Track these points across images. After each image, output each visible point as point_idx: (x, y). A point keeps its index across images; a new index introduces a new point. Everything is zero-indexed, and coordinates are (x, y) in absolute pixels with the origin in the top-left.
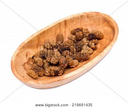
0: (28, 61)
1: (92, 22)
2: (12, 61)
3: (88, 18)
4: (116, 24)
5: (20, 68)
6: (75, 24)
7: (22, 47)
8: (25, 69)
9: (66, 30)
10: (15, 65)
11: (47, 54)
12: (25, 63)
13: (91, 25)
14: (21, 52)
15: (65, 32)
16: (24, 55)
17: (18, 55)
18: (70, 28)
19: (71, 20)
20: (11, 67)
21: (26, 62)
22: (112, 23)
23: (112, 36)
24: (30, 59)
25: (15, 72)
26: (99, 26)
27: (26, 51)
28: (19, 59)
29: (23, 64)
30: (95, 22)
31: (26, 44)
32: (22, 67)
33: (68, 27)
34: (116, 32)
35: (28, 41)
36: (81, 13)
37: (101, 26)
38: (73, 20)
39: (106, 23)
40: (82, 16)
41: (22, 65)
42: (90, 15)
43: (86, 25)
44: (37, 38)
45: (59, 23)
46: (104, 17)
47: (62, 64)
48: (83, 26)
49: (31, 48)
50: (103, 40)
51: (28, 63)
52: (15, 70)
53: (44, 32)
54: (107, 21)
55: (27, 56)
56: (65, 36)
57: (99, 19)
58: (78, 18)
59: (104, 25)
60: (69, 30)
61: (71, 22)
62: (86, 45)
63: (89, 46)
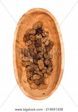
0: (29, 83)
1: (27, 23)
2: (28, 96)
3: (23, 24)
4: (42, 9)
5: (34, 93)
6: (21, 35)
7: (20, 83)
8: (35, 89)
9: (21, 43)
10: (32, 96)
11: (33, 68)
12: (30, 87)
13: (28, 24)
14: (23, 85)
15: (22, 45)
16: (25, 84)
17: (24, 89)
18: (21, 40)
19: (17, 37)
20: (32, 99)
21: (29, 85)
22: (40, 11)
23: (48, 17)
24: (28, 81)
25: (38, 98)
26: (32, 19)
27: (23, 81)
28: (27, 89)
29: (30, 88)
30: (28, 21)
31: (19, 79)
32: (33, 90)
33: (20, 41)
34: (49, 14)
35: (18, 76)
36: (17, 26)
37: (34, 19)
38: (18, 35)
39: (35, 15)
40: (19, 27)
41: (32, 89)
42: (22, 22)
43: (26, 28)
44: (18, 68)
45: (16, 46)
46: (31, 13)
47: (49, 63)
48: (25, 30)
49: (21, 76)
50: (45, 24)
51: (30, 84)
52: (36, 98)
53: (16, 61)
54: (35, 13)
55: (25, 82)
56: (24, 47)
57: (29, 17)
58: (19, 30)
59: (34, 17)
60: (22, 41)
61: (18, 37)
62: (42, 38)
63: (44, 37)
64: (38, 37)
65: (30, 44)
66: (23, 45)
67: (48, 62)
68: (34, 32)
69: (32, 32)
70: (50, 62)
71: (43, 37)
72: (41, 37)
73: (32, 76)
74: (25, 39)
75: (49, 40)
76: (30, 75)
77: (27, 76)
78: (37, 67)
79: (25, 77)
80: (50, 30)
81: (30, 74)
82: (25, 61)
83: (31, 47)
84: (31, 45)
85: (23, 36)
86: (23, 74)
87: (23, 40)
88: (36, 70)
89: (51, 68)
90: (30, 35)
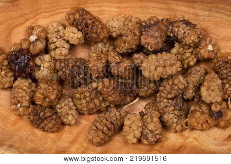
6: (32, 141)
9: (66, 145)
11: (172, 99)
15: (74, 141)
18: (54, 142)
24: (225, 127)
47: (159, 29)
48: (14, 123)
56: (81, 132)
58: (11, 146)
60: (59, 139)
62: (52, 53)
63: (47, 46)
64: (43, 72)
65: (71, 104)
66: (75, 134)
67: (152, 36)
68: (23, 84)
69: (21, 95)
70: (155, 28)
71: (46, 51)
72: (47, 57)
73: (204, 108)
74: (50, 125)
75: (61, 28)
76: (203, 113)
77: (202, 130)
78: (171, 83)
79: (209, 136)
80: (23, 19)
81: (198, 114)
82: (140, 130)
83: (84, 102)
84: (78, 102)
85: (39, 133)
86: (195, 143)
87: (52, 135)
88: (182, 87)
89: (178, 27)
90: (33, 102)
